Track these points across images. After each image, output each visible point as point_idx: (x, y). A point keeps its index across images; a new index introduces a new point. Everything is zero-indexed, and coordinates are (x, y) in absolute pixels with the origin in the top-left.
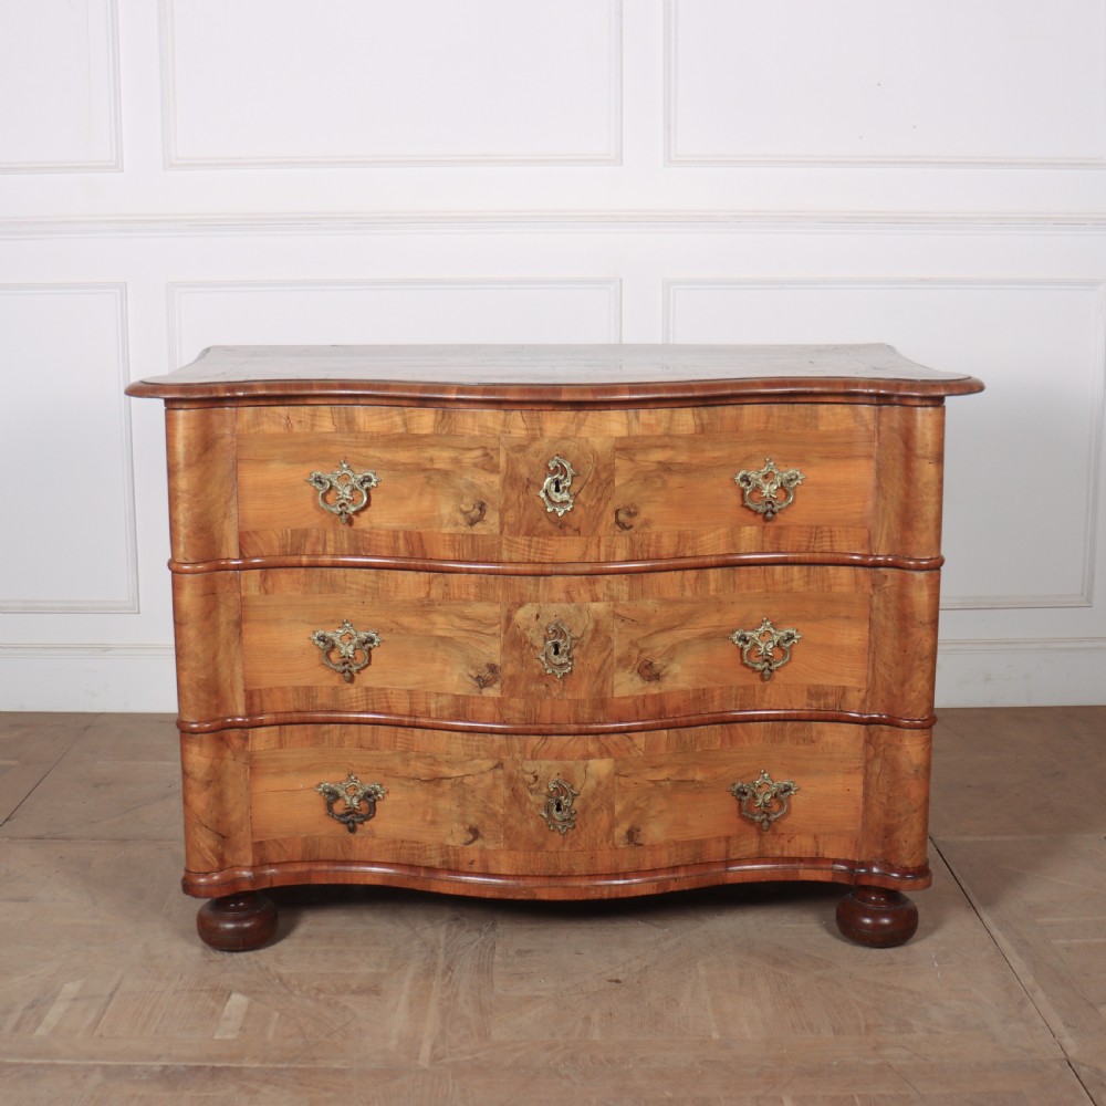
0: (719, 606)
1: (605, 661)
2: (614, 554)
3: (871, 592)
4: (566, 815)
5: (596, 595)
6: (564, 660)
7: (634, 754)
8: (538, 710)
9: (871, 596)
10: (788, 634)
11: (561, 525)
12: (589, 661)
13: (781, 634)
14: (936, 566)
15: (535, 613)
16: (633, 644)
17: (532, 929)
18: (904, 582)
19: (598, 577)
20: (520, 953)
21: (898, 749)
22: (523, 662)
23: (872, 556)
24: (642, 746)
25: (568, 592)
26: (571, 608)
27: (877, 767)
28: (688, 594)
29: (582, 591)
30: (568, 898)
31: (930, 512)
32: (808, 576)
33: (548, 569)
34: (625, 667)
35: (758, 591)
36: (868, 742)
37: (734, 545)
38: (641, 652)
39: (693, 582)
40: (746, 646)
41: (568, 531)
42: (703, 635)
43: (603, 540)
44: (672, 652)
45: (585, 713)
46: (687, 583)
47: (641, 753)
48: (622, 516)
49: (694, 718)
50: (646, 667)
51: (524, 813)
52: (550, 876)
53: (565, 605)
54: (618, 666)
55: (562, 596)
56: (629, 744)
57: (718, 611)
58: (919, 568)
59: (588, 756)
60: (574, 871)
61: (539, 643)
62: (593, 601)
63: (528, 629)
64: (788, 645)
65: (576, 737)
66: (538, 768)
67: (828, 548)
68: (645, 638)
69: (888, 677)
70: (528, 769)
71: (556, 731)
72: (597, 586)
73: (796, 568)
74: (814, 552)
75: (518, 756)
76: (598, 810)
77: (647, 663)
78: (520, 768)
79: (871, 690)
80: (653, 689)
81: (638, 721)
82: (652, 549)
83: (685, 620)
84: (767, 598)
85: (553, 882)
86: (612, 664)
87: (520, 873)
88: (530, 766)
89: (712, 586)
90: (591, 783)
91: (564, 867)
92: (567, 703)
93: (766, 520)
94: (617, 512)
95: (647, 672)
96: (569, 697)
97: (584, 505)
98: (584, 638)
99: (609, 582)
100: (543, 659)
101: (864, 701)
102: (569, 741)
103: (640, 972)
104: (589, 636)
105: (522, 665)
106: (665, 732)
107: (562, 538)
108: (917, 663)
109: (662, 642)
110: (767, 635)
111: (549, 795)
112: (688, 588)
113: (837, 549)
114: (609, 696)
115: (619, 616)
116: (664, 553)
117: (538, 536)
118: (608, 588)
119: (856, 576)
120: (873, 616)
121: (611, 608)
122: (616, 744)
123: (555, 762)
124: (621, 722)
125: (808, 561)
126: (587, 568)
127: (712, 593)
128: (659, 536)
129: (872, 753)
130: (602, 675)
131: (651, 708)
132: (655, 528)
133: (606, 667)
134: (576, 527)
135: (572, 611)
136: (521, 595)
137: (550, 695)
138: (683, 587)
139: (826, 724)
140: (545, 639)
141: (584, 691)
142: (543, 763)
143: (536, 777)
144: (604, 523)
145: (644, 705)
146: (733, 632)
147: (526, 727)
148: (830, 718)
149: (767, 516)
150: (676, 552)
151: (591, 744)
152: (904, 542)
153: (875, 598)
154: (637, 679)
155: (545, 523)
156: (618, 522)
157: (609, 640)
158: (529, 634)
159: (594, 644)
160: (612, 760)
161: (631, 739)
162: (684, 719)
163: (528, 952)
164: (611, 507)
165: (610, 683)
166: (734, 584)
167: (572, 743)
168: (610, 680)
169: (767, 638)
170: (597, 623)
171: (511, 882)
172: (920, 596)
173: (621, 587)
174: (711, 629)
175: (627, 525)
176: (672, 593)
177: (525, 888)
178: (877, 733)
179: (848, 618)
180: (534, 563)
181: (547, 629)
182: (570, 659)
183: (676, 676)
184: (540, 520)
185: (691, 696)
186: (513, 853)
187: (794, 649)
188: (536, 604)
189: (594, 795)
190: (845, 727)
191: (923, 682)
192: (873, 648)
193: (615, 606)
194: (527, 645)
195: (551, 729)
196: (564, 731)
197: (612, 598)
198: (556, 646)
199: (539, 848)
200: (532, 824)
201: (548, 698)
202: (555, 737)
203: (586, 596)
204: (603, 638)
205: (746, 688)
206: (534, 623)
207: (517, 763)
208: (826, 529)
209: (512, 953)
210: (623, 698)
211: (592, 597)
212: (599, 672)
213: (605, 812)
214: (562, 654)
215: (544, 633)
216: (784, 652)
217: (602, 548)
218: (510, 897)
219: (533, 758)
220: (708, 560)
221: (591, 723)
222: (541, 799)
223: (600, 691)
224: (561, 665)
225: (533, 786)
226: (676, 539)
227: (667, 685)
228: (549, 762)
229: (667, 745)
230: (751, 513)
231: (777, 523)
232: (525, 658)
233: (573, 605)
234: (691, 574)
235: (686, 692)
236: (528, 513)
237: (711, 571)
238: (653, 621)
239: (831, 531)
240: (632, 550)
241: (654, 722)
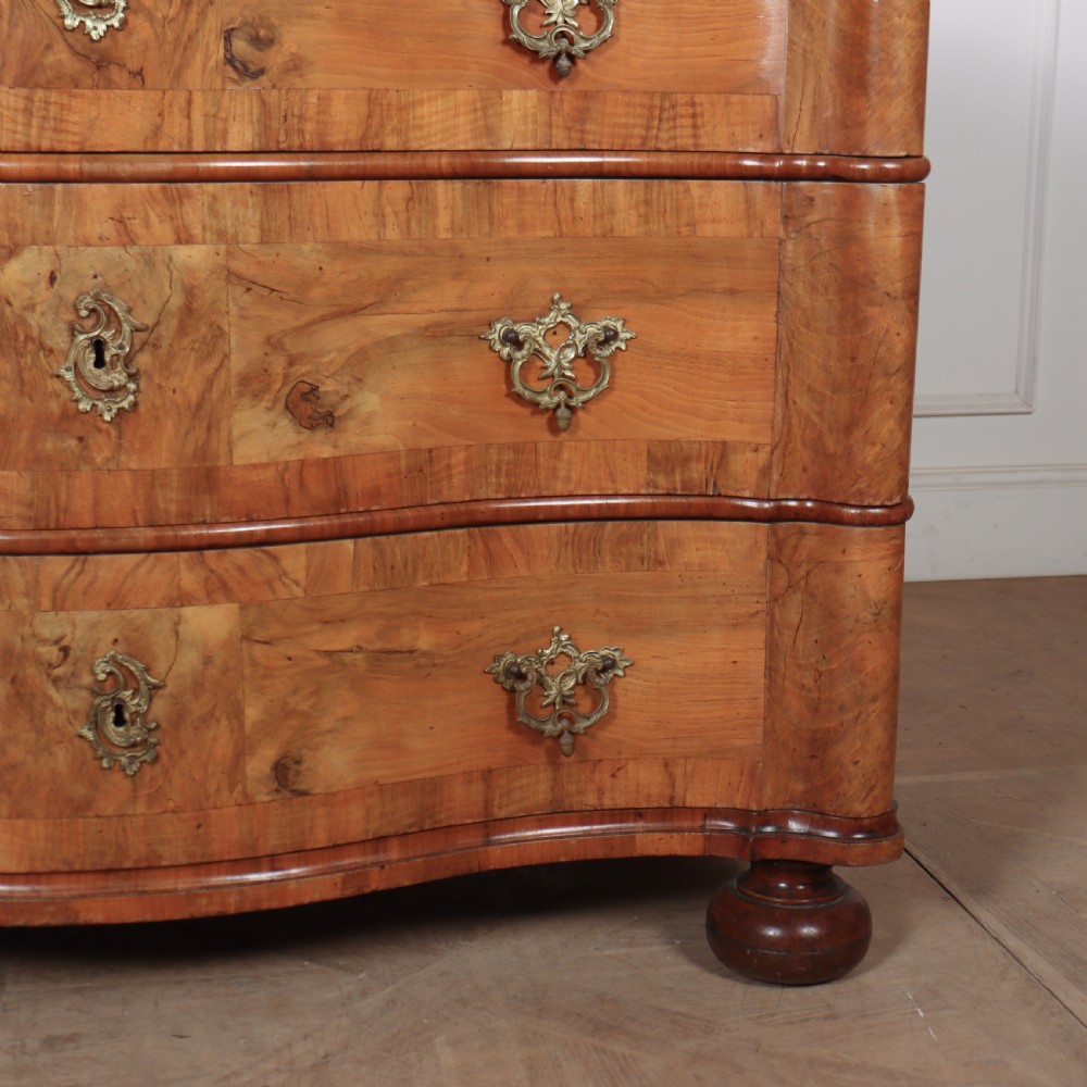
0: (458, 262)
1: (210, 382)
2: (225, 135)
3: (781, 233)
4: (135, 732)
5: (186, 228)
6: (117, 377)
7: (283, 593)
8: (63, 497)
9: (781, 242)
10: (606, 328)
11: (100, 62)
12: (174, 382)
13: (591, 329)
14: (913, 173)
15: (46, 269)
16: (273, 343)
17: (79, 991)
18: (850, 210)
19: (192, 186)
20: (51, 1043)
21: (839, 569)
22: (23, 386)
23: (781, 154)
24: (301, 575)
25: (121, 221)
26: (129, 258)
27: (792, 612)
28: (392, 234)
29: (154, 219)
30: (149, 918)
31: (902, 50)
32: (647, 202)
33: (72, 165)
34: (257, 396)
35: (540, 234)
36: (775, 558)
37: (489, 131)
38: (292, 362)
39: (402, 207)
40: (518, 355)
41: (115, 74)
42: (426, 328)
43: (198, 99)
44: (360, 364)
45: (170, 501)
46: (388, 210)
47: (298, 592)
48: (240, 46)
49: (409, 513)
50: (305, 397)
51: (40, 732)
52: (108, 871)
53: (115, 252)
54: (241, 395)
55: (109, 229)
56: (270, 569)
57: (457, 276)
58: (882, 178)
59: (182, 599)
60: (160, 857)
61: (59, 340)
62: (179, 241)
63: (31, 307)
64: (607, 352)
65: (153, 555)
66: (68, 630)
67: (688, 142)
68: (299, 330)
69: (815, 419)
70: (46, 633)
71: (105, 543)
72: (188, 207)
73: (621, 182)
74: (658, 151)
75: (21, 603)
76: (208, 718)
77: (306, 388)
78: (26, 630)
79: (782, 447)
80: (321, 447)
81: (289, 519)
82: (309, 127)
83: (387, 292)
84: (562, 249)
85: (114, 884)
86: (226, 391)
87: (39, 867)
88: (50, 625)
89: (443, 219)
90: (189, 660)
91: (137, 850)
92: (127, 479)
93: (556, 75)
94: (228, 36)
95: (306, 409)
96: (134, 465)
97: (150, 16)
98: (162, 329)
99: (214, 197)
100: (69, 376)
101: (765, 471)
102: (138, 566)
103: (314, 1067)
104: (174, 323)
105: (22, 393)
106: (349, 544)
107: (103, 93)
108: (879, 382)
109: (337, 340)
110: (560, 330)
111: (96, 690)
112: (390, 219)
113: (706, 142)
114: (222, 463)
115: (240, 277)
116: (336, 138)
117: (48, 86)
118: (213, 212)
119: (748, 201)
120: (784, 285)
121: (221, 260)
122: (241, 570)
123: (106, 615)
124: (250, 521)
125: (645, 170)
126: (164, 165)
127: (443, 235)
128: (324, 101)
129: (782, 582)
130: (204, 414)
131: (316, 489)
132: (317, 78)
133: (215, 395)
134: (133, 65)
135: (131, 265)
136: (13, 228)
137: (89, 460)
138: (380, 216)
139: (688, 524)
140: (73, 331)
141: (165, 451)
142: (78, 616)
143: (65, 651)
144: (199, 59)
145: (302, 484)
146: (490, 325)
147: (38, 536)
148: (693, 512)
149: (557, 65)
150: (364, 138)
151: (185, 571)
152: (850, 122)
153: (790, 246)
154: (285, 423)
155: (61, 55)
156: (230, 60)
157: (219, 334)
158: (34, 320)
159: (186, 342)
160: (234, 607)
161: (275, 558)
162: (389, 516)
163: (71, 1038)
164: (213, 23)
165: (224, 433)
166: (491, 214)
167: (143, 570)
168: (224, 425)
169: (560, 339)
170: (190, 293)
171: (20, 889)
172: (884, 238)
173: (240, 209)
174: (444, 317)
175: (253, 68)
176: (356, 230)
177: (51, 901)
178: (793, 541)
179: (731, 292)
180: (40, 152)
181: (77, 310)
182: (132, 377)
183: (367, 421)
184: (49, 47)
185: (403, 463)
186: (20, 823)
187: (618, 364)
188: (49, 249)
189: (197, 687)
190: (725, 529)
191: (892, 424)
192: (783, 357)
193: (229, 254)
194: (30, 346)
195: (93, 540)
196: (124, 541)
197: (221, 235)
198: (99, 346)
199: (80, 808)
200: (62, 757)
201: (85, 468)
202: (106, 557)
203: (163, 231)
204: (204, 329)
205: (517, 449)
206: (44, 294)
207: (20, 619)
208: (682, 99)
209: (33, 1044)
210: (255, 466)
211: (177, 232)
212: (199, 406)
213: (224, 723)
214: (113, 366)
215: (70, 317)
216: (598, 368)
217: (197, 115)
218: (21, 922)
219: (57, 606)
220: (432, 162)
221: (184, 525)
222: (78, 700)
223: (203, 453)
224: (112, 391)
225: (58, 672)
226: (363, 109)
227: (351, 438)
228: (93, 615)
229: (355, 572)
230: (526, 60)
231: (580, 85)
232: (26, 376)
233: (135, 250)
234: (398, 189)
235: (391, 456)
236: (19, 33)
237: (440, 182)
238: (317, 293)
239: (693, 104)
240: (265, 128)
241: (325, 522)
